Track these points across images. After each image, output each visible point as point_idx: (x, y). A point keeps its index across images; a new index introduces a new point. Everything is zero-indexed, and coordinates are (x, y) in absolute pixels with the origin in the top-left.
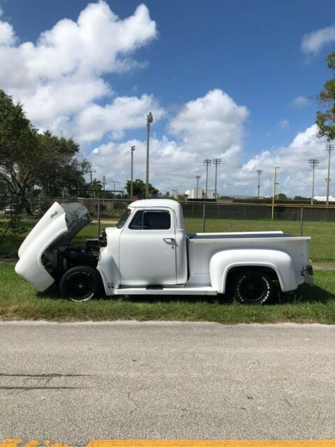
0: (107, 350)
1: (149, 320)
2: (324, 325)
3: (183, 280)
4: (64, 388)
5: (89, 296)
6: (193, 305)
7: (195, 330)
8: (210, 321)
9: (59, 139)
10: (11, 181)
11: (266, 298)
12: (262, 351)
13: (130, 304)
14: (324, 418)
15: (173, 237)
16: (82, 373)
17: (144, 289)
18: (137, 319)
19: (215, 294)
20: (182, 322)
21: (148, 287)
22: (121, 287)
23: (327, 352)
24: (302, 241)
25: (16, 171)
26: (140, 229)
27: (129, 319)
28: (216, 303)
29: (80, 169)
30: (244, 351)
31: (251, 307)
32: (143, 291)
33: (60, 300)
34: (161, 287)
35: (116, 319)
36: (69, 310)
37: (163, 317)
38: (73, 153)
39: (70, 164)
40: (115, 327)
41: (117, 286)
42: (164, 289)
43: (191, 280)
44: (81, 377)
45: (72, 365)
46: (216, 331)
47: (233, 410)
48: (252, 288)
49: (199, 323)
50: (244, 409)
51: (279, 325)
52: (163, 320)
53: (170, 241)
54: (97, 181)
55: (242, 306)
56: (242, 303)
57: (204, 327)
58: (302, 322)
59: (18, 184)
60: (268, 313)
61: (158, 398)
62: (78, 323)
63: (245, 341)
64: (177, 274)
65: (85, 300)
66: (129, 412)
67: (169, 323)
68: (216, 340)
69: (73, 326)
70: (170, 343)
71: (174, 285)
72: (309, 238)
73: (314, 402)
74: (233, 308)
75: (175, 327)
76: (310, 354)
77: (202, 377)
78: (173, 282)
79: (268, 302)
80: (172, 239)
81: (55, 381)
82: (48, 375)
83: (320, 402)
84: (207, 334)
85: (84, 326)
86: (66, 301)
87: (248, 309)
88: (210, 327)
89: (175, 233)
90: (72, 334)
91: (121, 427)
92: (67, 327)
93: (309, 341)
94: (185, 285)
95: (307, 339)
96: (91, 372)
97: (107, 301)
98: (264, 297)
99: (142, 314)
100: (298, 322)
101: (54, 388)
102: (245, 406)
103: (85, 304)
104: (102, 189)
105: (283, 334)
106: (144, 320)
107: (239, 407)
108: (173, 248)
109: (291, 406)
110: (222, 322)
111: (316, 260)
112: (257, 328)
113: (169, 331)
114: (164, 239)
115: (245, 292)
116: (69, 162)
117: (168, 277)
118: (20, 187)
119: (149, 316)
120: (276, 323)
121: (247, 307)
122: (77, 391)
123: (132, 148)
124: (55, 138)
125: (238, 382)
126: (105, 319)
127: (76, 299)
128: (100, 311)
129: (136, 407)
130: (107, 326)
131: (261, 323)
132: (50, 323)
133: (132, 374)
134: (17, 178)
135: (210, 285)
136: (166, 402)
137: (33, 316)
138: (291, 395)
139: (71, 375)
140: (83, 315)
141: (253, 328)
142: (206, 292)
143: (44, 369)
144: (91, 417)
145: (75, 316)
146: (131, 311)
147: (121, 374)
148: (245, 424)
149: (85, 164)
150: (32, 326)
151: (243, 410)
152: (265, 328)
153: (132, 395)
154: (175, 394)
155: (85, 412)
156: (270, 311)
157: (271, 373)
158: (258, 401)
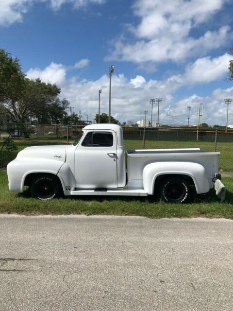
0: (56, 238)
1: (94, 215)
2: (228, 220)
3: (123, 185)
4: (14, 270)
5: (52, 195)
6: (129, 203)
7: (128, 223)
8: (141, 215)
9: (47, 84)
10: (14, 113)
11: (185, 198)
12: (178, 240)
13: (81, 202)
14: (222, 301)
15: (115, 152)
16: (32, 257)
17: (93, 191)
18: (85, 214)
19: (146, 195)
20: (119, 216)
21: (96, 190)
22: (76, 189)
23: (229, 242)
24: (214, 155)
25: (17, 107)
26: (90, 146)
27: (80, 214)
28: (147, 202)
29: (61, 105)
30: (163, 240)
31: (174, 205)
32: (92, 192)
33: (31, 199)
34: (106, 189)
35: (70, 214)
36: (35, 206)
37: (105, 213)
38: (56, 94)
39: (55, 102)
40: (67, 219)
41: (73, 189)
42: (108, 191)
43: (129, 184)
44: (30, 261)
45: (26, 251)
46: (144, 224)
47: (147, 293)
48: (174, 191)
49: (132, 217)
50: (156, 292)
51: (193, 219)
52: (104, 214)
53: (112, 155)
54: (75, 114)
55: (166, 205)
56: (166, 202)
57: (135, 221)
58: (211, 217)
59: (19, 116)
60: (185, 210)
61: (87, 281)
62: (40, 216)
63: (165, 232)
64: (118, 181)
65: (49, 199)
66: (61, 293)
67: (109, 217)
68: (143, 231)
69: (36, 219)
70: (107, 233)
71: (116, 188)
72: (219, 153)
73: (214, 286)
74: (159, 206)
75: (113, 220)
76: (215, 244)
77: (126, 262)
78: (115, 186)
79: (186, 202)
80: (114, 154)
81: (9, 265)
82: (5, 259)
83: (220, 287)
84: (136, 226)
85: (44, 219)
86: (35, 199)
87: (170, 207)
88: (140, 221)
89: (116, 149)
90: (34, 225)
91: (51, 307)
92: (31, 219)
93: (215, 233)
94: (125, 188)
95: (214, 231)
96: (39, 257)
97: (64, 200)
98: (183, 198)
99: (89, 209)
100: (208, 217)
101: (6, 270)
102: (157, 289)
103: (48, 202)
104: (79, 120)
105: (196, 226)
106: (91, 215)
107: (152, 290)
108: (114, 160)
109: (195, 290)
110: (150, 216)
111: (226, 170)
112: (176, 222)
113: (107, 223)
114: (108, 154)
115: (169, 194)
116: (54, 100)
117: (111, 182)
118: (20, 118)
119: (95, 211)
120: (191, 218)
121: (169, 205)
122: (23, 274)
123: (100, 91)
124: (44, 84)
125: (155, 267)
126: (61, 214)
127: (42, 198)
128: (58, 207)
129: (68, 288)
130: (62, 219)
131: (180, 217)
132: (19, 216)
133: (72, 259)
134: (18, 112)
135: (143, 189)
136: (93, 284)
137: (7, 210)
138: (196, 280)
139: (23, 259)
140: (45, 210)
141: (173, 222)
142: (139, 193)
143: (3, 254)
144: (28, 297)
145: (39, 211)
146: (81, 208)
147: (63, 259)
148: (155, 306)
149: (65, 102)
150: (5, 218)
151: (154, 293)
152: (182, 222)
153: (66, 277)
154: (102, 278)
155: (24, 293)
156: (187, 208)
157: (182, 259)
158: (169, 285)
